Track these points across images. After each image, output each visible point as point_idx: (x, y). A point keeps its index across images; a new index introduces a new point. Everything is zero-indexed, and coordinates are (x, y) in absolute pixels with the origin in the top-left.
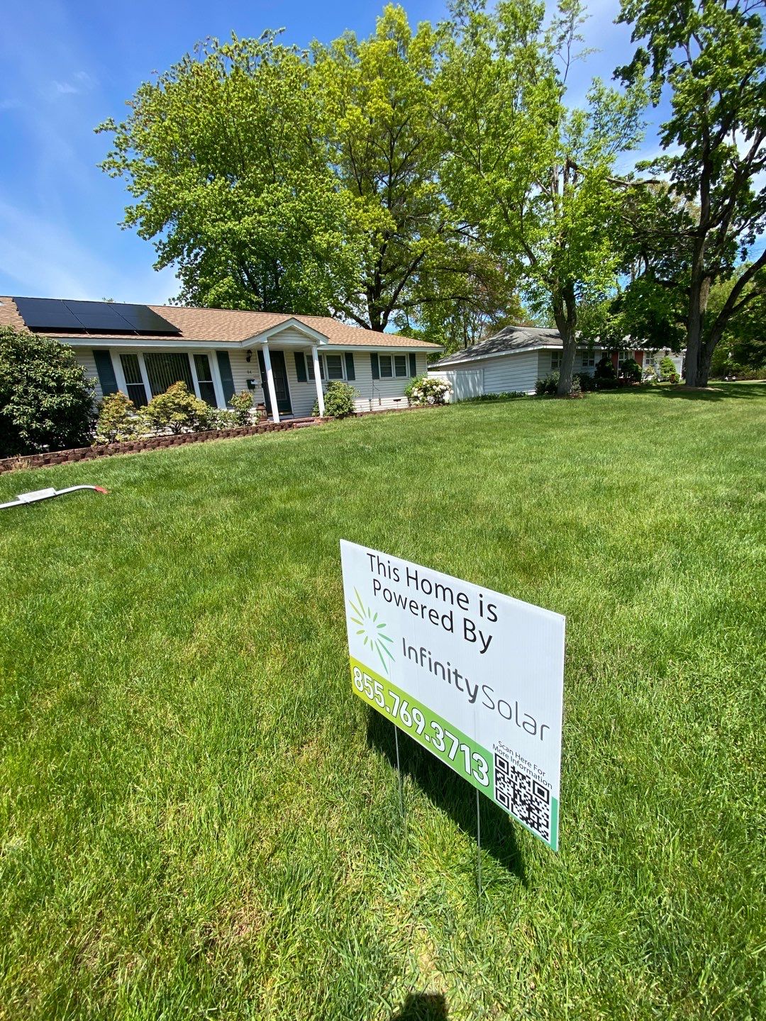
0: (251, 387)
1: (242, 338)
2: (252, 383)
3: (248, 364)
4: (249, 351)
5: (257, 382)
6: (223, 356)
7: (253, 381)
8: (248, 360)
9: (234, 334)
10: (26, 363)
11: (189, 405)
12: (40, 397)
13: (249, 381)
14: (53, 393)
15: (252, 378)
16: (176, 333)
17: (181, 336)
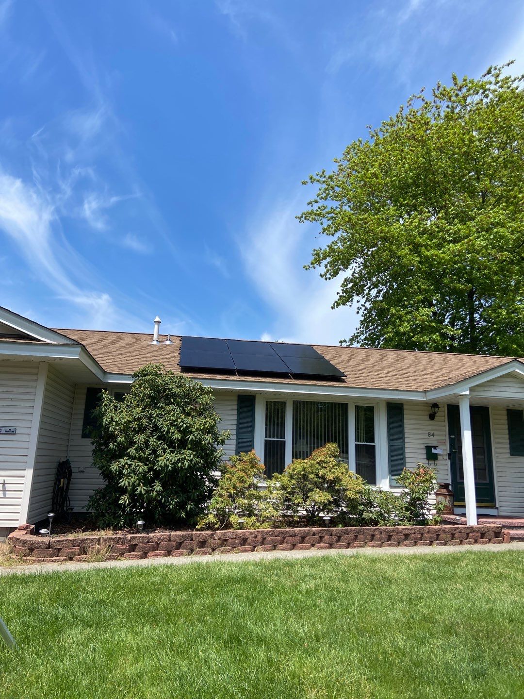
0: (431, 456)
1: (428, 386)
2: (434, 451)
3: (431, 422)
4: (435, 405)
5: (443, 450)
6: (395, 410)
7: (435, 448)
8: (432, 417)
9: (415, 380)
10: (158, 408)
11: (337, 480)
12: (159, 452)
13: (429, 448)
14: (174, 447)
15: (434, 443)
16: (337, 377)
17: (343, 381)
